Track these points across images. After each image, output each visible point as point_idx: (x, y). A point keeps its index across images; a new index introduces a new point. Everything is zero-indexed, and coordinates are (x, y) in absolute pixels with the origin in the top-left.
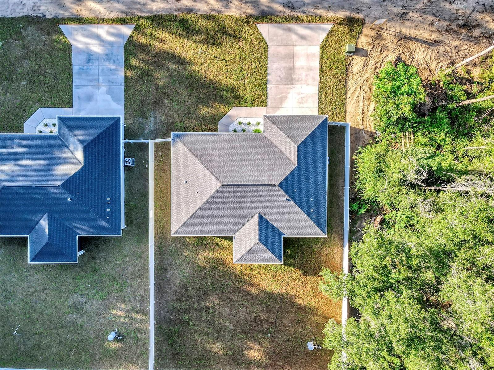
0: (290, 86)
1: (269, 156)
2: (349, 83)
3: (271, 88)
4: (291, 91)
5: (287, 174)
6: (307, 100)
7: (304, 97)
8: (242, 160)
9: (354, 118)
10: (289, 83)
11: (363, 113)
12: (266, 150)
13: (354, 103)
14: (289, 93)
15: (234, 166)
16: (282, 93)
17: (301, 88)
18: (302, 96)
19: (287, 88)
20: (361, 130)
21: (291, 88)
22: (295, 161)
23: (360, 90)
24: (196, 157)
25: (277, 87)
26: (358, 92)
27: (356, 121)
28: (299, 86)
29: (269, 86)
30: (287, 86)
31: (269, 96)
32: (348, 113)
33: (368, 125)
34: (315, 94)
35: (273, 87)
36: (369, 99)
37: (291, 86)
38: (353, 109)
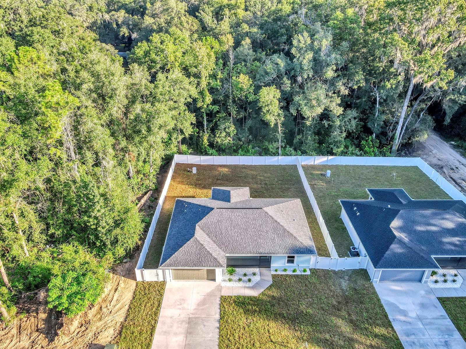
0: (193, 316)
1: (221, 233)
2: (122, 319)
3: (215, 314)
4: (192, 311)
5: (206, 217)
6: (175, 302)
7: (178, 305)
8: (246, 230)
9: (127, 286)
10: (194, 320)
11: (116, 290)
12: (224, 239)
13: (123, 299)
14: (195, 309)
15: (253, 224)
16: (203, 309)
17: (180, 315)
18: (180, 307)
19: (197, 314)
20: (124, 276)
21: (192, 314)
22: (197, 227)
23: (113, 310)
24: (288, 232)
25: (209, 316)
26: (115, 309)
27: (126, 283)
28: (182, 316)
29: (218, 316)
30: (197, 316)
31: (218, 307)
32: (132, 291)
33: (115, 279)
34: (164, 308)
35: (213, 315)
36: (105, 301)
37: (191, 316)
38: (126, 293)
